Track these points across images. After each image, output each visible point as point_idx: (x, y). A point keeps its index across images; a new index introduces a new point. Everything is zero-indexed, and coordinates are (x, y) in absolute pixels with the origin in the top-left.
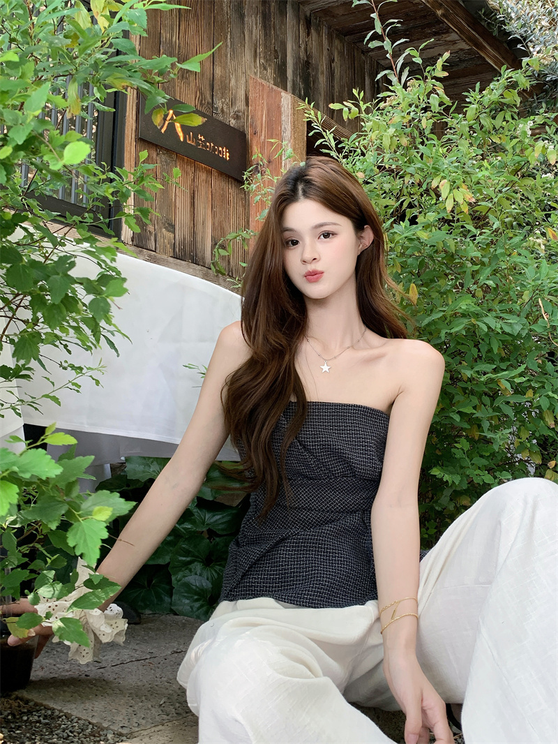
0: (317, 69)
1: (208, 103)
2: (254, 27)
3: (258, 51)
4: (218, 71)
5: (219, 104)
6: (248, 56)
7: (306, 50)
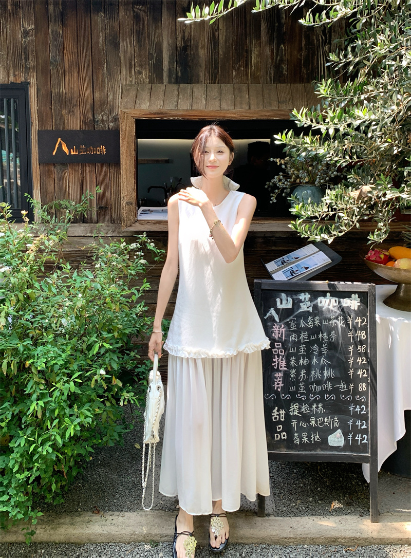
0: (197, 47)
1: (90, 121)
2: (129, 46)
3: (133, 63)
4: (97, 95)
5: (99, 117)
6: (124, 71)
7: (183, 38)
